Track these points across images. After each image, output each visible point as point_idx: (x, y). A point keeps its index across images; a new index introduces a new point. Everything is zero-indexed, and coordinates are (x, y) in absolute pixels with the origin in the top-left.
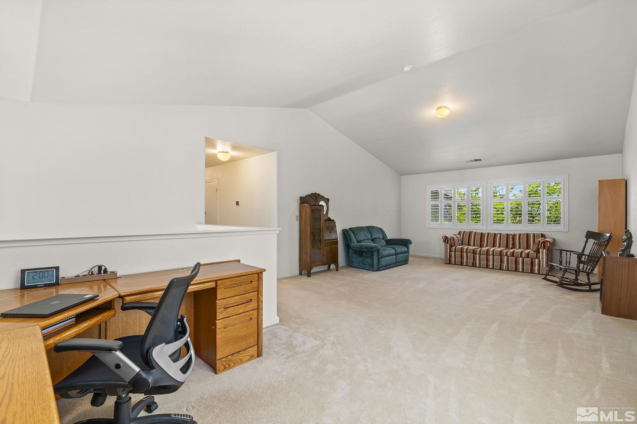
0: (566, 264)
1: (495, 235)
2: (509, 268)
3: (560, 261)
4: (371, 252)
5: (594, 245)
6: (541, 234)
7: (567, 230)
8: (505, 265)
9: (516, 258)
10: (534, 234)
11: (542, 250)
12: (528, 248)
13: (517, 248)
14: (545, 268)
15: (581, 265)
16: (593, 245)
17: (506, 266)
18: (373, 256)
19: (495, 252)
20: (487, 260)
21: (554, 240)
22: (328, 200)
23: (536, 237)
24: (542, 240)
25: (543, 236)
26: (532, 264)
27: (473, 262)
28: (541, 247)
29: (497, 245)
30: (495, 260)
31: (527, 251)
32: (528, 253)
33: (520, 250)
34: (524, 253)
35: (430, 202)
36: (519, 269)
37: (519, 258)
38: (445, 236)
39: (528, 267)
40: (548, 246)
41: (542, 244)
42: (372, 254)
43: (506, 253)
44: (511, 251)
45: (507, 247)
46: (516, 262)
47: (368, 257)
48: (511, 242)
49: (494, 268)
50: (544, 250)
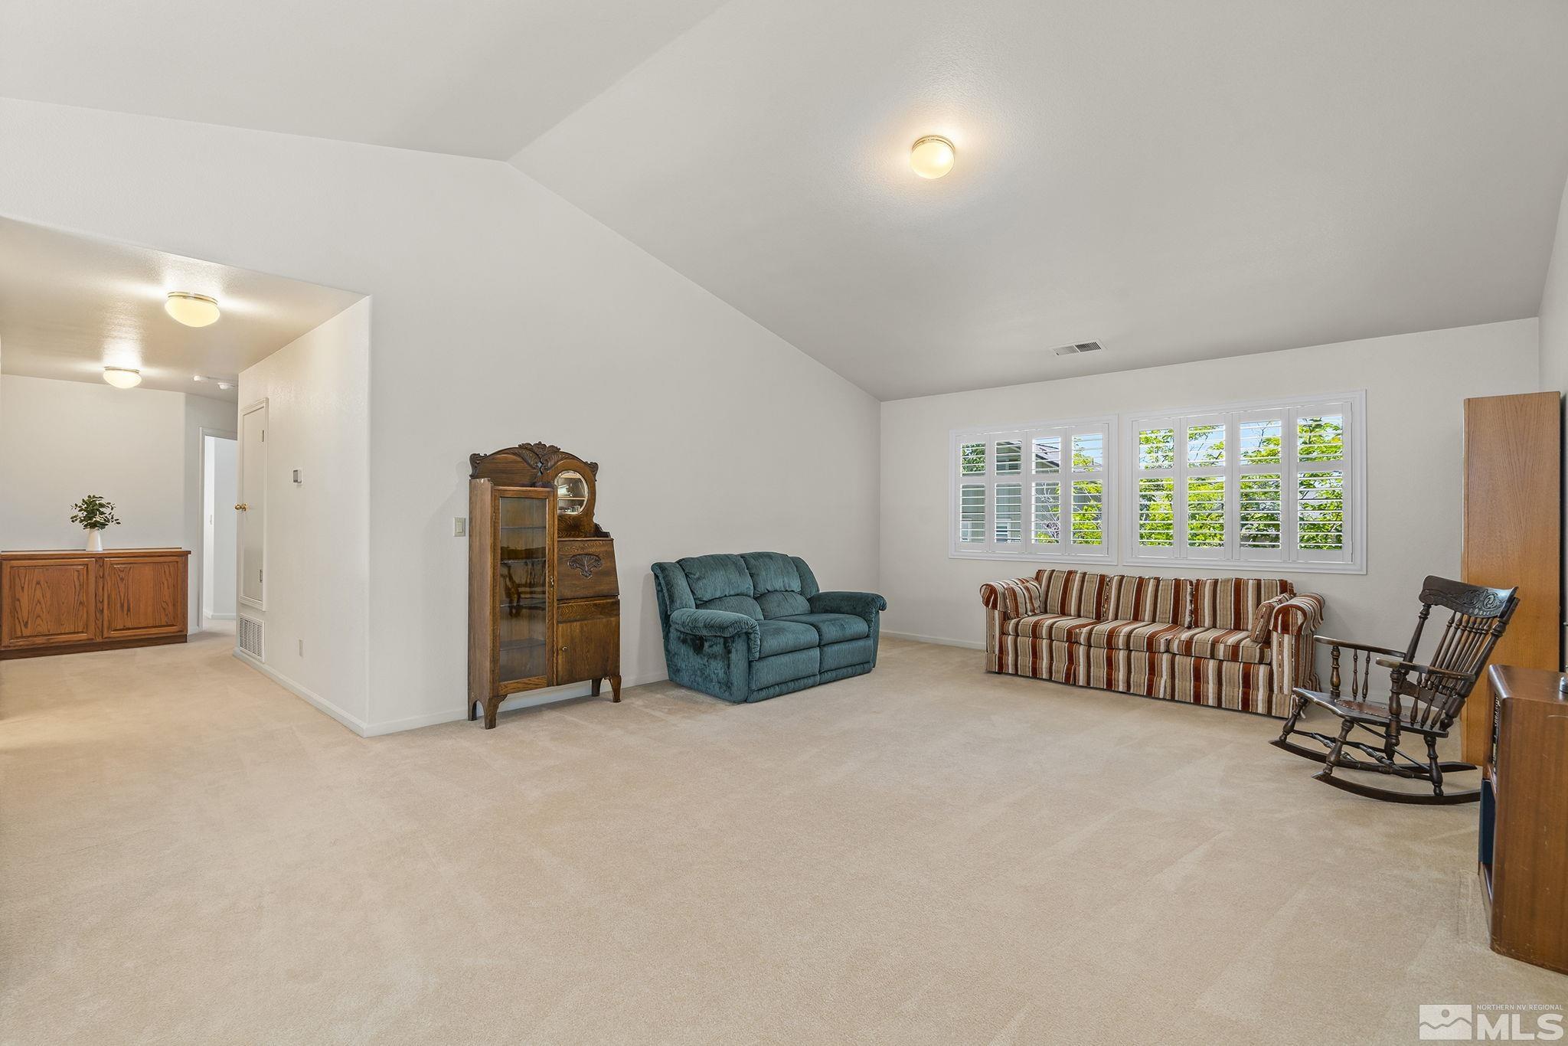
0: (1355, 693)
1: (1141, 583)
2: (1176, 693)
3: (1332, 684)
4: (722, 640)
5: (1452, 630)
6: (1281, 581)
7: (1361, 570)
8: (1163, 682)
9: (1198, 658)
10: (1259, 582)
11: (1278, 638)
12: (1238, 627)
13: (1206, 625)
14: (1288, 698)
15: (1407, 701)
16: (1449, 627)
17: (1165, 688)
18: (729, 652)
19: (1132, 638)
20: (1110, 663)
21: (1321, 603)
22: (593, 467)
23: (1263, 592)
24: (1280, 601)
25: (1285, 587)
26: (1247, 681)
27: (1069, 669)
28: (1275, 628)
29: (1147, 616)
30: (1133, 666)
31: (1232, 639)
32: (1236, 647)
33: (1212, 635)
34: (1221, 647)
35: (957, 481)
36: (1208, 696)
37: (1206, 661)
38: (987, 585)
39: (1234, 693)
40: (1299, 623)
41: (1280, 618)
42: (725, 647)
43: (1168, 642)
44: (1182, 639)
45: (1176, 621)
46: (1198, 676)
47: (714, 657)
48: (1189, 607)
49: (1132, 691)
50: (1286, 636)
